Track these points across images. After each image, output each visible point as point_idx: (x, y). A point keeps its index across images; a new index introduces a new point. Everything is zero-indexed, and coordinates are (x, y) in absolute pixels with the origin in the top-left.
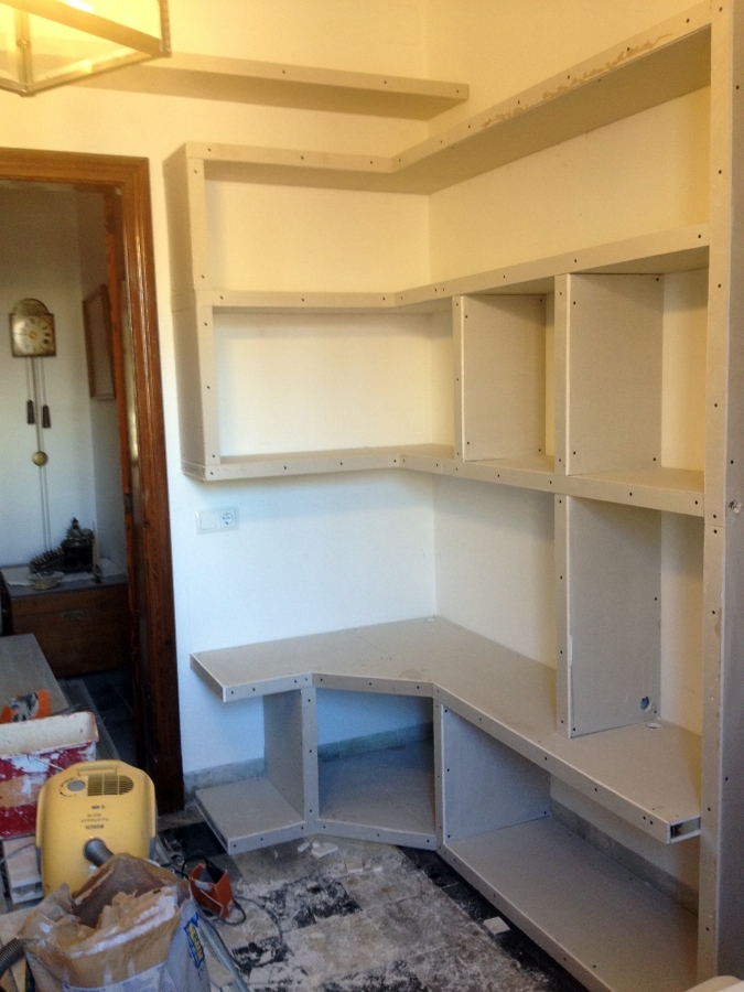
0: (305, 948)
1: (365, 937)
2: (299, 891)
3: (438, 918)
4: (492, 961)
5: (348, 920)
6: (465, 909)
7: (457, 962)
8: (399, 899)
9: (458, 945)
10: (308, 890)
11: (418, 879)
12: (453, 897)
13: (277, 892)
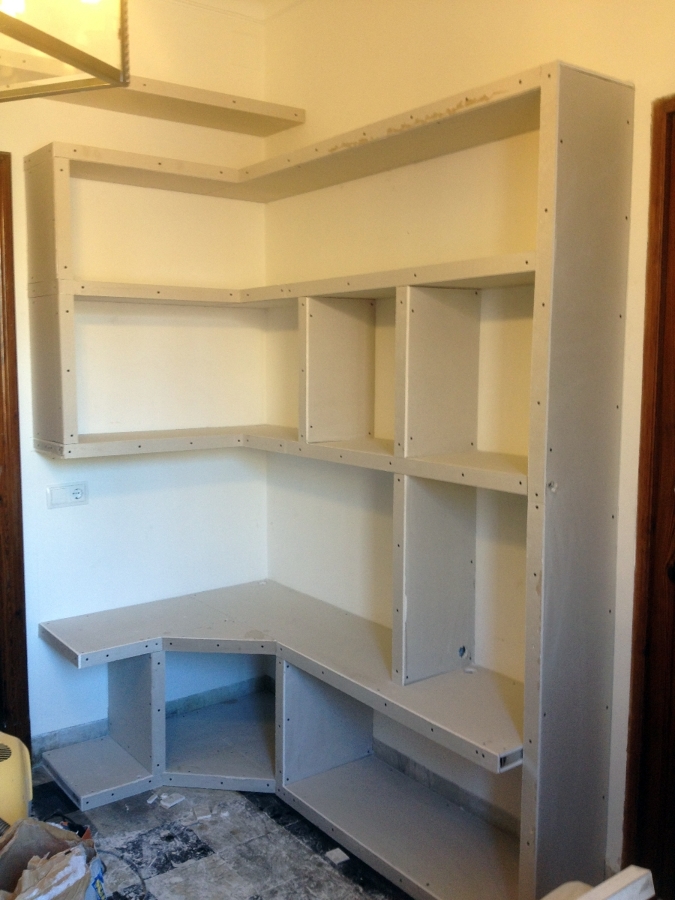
0: (166, 893)
1: (221, 878)
2: (153, 840)
3: (284, 854)
4: (338, 888)
5: (203, 863)
6: (307, 844)
7: (307, 892)
8: (247, 840)
9: (306, 877)
10: (162, 838)
11: (262, 821)
12: (296, 834)
13: (132, 842)
